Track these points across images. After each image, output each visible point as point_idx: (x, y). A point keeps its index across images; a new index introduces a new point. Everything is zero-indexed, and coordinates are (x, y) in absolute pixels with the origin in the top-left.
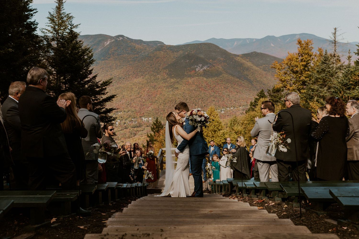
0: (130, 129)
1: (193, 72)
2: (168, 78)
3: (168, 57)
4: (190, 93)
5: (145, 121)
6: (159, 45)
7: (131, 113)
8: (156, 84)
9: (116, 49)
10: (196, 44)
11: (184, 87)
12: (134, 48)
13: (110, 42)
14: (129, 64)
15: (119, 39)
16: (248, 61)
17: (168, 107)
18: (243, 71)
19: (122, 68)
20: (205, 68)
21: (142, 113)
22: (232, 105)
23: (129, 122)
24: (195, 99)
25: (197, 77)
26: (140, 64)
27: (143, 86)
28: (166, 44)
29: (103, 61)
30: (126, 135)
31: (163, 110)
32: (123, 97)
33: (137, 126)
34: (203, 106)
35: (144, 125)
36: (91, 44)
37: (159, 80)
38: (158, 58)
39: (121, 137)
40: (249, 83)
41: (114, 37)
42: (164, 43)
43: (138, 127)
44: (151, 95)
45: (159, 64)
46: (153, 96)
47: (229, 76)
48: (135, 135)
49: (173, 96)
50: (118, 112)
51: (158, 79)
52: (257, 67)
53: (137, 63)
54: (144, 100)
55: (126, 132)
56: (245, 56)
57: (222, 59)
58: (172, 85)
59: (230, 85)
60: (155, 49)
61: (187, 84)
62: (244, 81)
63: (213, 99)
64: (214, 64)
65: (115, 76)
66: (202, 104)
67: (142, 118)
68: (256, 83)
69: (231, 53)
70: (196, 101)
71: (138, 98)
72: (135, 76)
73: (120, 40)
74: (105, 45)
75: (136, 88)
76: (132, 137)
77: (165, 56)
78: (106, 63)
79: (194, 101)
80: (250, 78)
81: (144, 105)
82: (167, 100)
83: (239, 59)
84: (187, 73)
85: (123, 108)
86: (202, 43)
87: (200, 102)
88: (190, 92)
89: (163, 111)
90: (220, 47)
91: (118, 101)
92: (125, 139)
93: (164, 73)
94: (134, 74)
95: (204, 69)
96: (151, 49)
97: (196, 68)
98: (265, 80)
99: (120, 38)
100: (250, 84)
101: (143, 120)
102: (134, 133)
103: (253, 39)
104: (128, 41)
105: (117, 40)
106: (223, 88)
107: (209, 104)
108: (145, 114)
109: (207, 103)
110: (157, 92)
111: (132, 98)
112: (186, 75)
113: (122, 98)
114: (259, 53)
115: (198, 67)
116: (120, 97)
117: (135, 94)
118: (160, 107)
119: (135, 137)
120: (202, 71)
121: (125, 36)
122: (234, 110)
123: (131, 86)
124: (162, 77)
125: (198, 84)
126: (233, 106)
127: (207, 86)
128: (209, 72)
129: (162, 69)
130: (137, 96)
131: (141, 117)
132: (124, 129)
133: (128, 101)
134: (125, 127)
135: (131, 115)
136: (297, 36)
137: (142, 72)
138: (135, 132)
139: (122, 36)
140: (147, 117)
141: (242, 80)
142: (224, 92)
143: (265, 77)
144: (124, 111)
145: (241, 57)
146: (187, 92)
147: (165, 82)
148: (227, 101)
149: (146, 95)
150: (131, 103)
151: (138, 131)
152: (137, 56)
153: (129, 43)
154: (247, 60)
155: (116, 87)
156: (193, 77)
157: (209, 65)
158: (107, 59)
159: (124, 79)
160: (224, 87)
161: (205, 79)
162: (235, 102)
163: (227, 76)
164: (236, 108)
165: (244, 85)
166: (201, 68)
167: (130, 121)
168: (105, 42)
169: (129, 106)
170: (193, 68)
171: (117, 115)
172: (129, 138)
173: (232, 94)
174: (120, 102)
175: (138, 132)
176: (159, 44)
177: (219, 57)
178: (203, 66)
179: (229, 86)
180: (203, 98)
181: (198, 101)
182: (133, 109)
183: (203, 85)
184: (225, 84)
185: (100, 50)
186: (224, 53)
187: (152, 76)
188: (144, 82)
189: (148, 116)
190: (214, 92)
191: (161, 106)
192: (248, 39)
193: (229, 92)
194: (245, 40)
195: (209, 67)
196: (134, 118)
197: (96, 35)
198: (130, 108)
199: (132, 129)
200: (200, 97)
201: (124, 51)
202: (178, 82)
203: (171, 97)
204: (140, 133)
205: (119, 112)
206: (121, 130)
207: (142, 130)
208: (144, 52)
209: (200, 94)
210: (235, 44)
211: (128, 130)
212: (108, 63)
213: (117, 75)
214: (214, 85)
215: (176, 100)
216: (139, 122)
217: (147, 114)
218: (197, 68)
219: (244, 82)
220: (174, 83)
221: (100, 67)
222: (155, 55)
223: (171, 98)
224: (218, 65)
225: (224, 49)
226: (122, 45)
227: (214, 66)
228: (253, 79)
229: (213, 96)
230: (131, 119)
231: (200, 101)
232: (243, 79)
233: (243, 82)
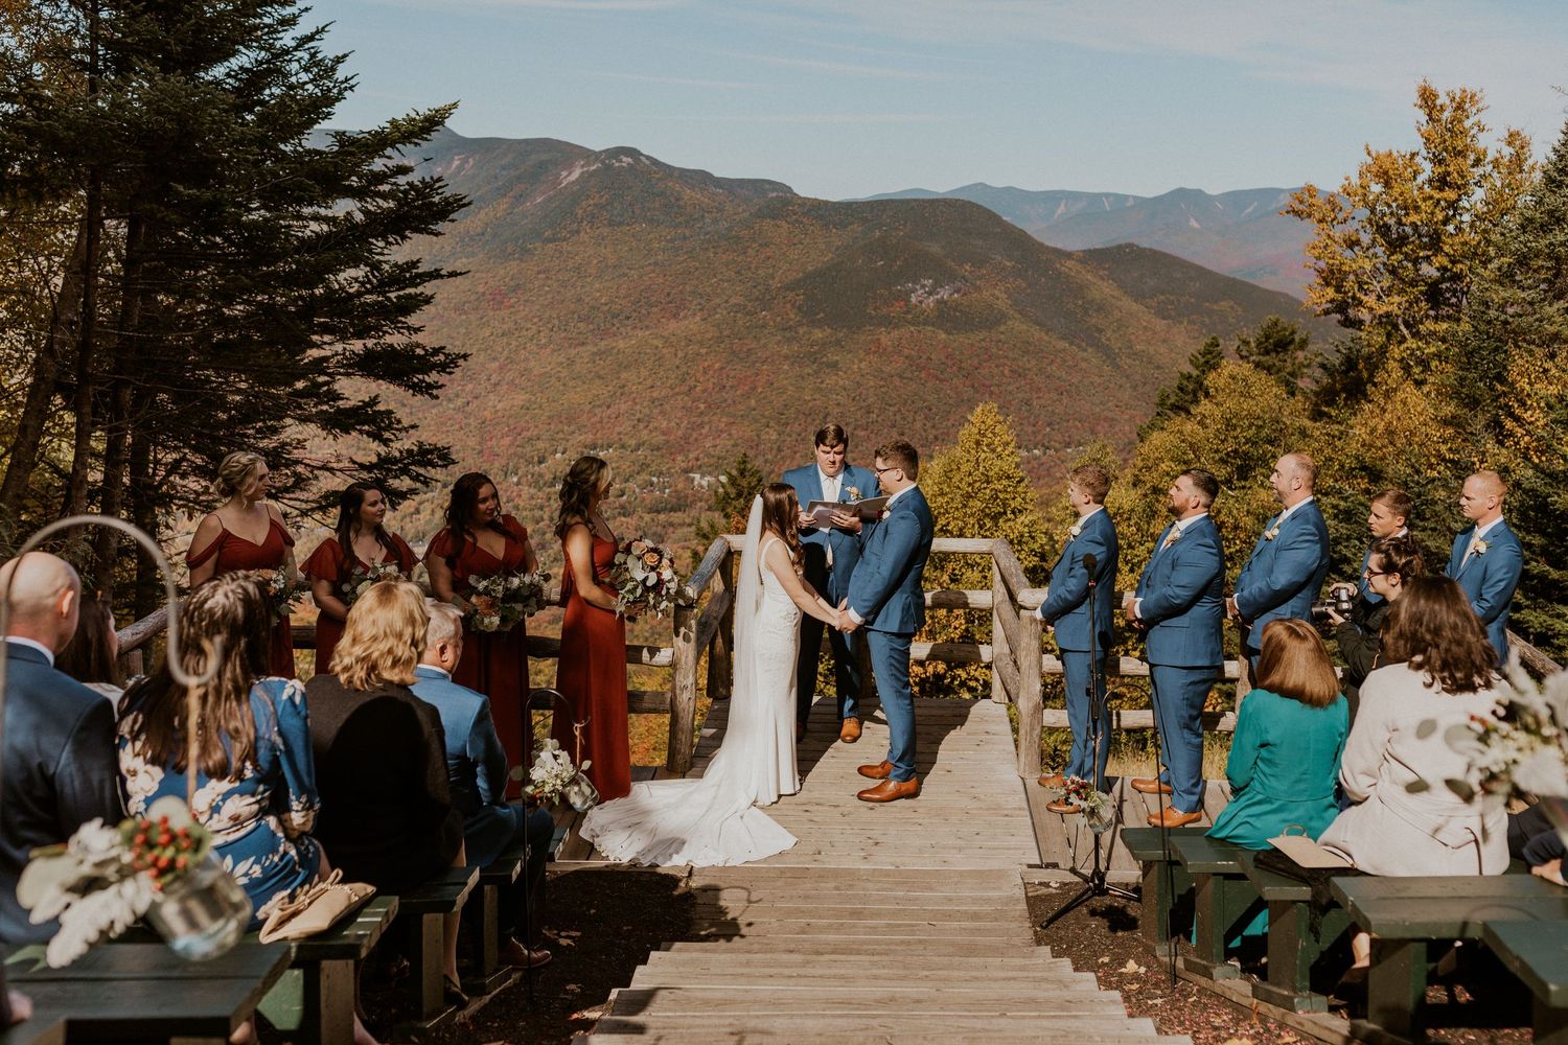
0: (641, 518)
1: (897, 308)
2: (800, 324)
3: (805, 242)
4: (882, 386)
5: (702, 487)
6: (775, 194)
7: (648, 452)
8: (753, 346)
9: (603, 200)
10: (915, 200)
11: (861, 361)
12: (677, 200)
13: (583, 173)
14: (652, 261)
15: (620, 161)
16: (1103, 279)
17: (794, 436)
18: (1086, 313)
19: (625, 275)
20: (944, 293)
21: (691, 456)
22: (1039, 437)
23: (637, 490)
24: (899, 410)
25: (912, 329)
26: (697, 264)
27: (703, 351)
28: (802, 195)
29: (551, 246)
31: (775, 446)
32: (620, 391)
33: (669, 506)
34: (931, 437)
35: (699, 504)
36: (504, 173)
37: (766, 332)
38: (767, 245)
40: (1104, 362)
41: (600, 152)
42: (795, 191)
43: (672, 510)
44: (732, 387)
45: (771, 271)
46: (738, 392)
47: (1032, 330)
49: (817, 396)
50: (595, 448)
51: (764, 326)
52: (1136, 301)
53: (683, 262)
54: (702, 406)
57: (1008, 264)
58: (815, 353)
59: (1033, 362)
60: (759, 209)
61: (875, 352)
62: (1086, 350)
64: (978, 283)
65: (593, 308)
66: (925, 431)
67: (691, 475)
68: (1129, 361)
69: (1042, 245)
70: (904, 419)
71: (679, 398)
72: (674, 311)
73: (621, 168)
74: (561, 184)
75: (676, 355)
77: (795, 241)
78: (561, 252)
79: (898, 417)
80: (1108, 339)
81: (701, 426)
83: (1071, 270)
84: (876, 309)
85: (619, 434)
86: (937, 200)
87: (918, 425)
88: (882, 383)
89: (774, 452)
90: (1004, 218)
91: (599, 406)
93: (788, 306)
94: (670, 302)
95: (939, 297)
96: (744, 211)
97: (908, 293)
98: (1162, 351)
99: (624, 159)
100: (1108, 362)
101: (696, 483)
102: (655, 534)
103: (1125, 197)
104: (655, 172)
105: (608, 168)
106: (1006, 372)
108: (706, 461)
109: (947, 427)
110: (757, 375)
111: (655, 395)
112: (872, 318)
113: (618, 394)
114: (1146, 249)
115: (918, 287)
116: (610, 388)
117: (670, 382)
118: (766, 436)
120: (932, 305)
121: (643, 151)
122: (1044, 459)
123: (657, 348)
124: (779, 319)
125: (914, 353)
126: (1043, 445)
127: (950, 363)
128: (961, 311)
129: (780, 289)
130: (677, 390)
131: (686, 471)
132: (615, 518)
133: (638, 407)
134: (622, 507)
135: (647, 461)
136: (1282, 196)
137: (701, 296)
139: (631, 152)
140: (710, 474)
141: (1079, 346)
142: (1010, 388)
143: (1164, 341)
144: (623, 447)
145: (1081, 261)
146: (872, 383)
147: (789, 340)
148: (1021, 424)
149: (711, 385)
150: (650, 416)
151: (671, 525)
152: (688, 233)
153: (658, 179)
154: (1102, 273)
155: (595, 350)
156: (896, 327)
157: (958, 284)
158: (565, 239)
159: (628, 318)
160: (1012, 371)
161: (943, 336)
162: (1048, 429)
163: (1025, 327)
164: (1052, 452)
165: (1084, 365)
166: (930, 294)
167: (642, 487)
168: (563, 169)
169: (641, 426)
170: (900, 291)
173: (1039, 398)
174: (608, 407)
175: (671, 529)
176: (773, 191)
177: (998, 257)
178: (938, 284)
179: (1028, 366)
180: (930, 410)
181: (910, 419)
182: (658, 438)
183: (933, 357)
184: (1015, 359)
185: (540, 200)
186: (1019, 243)
187: (739, 315)
188: (709, 336)
189: (715, 469)
191: (767, 433)
192: (1108, 195)
193: (1031, 389)
194: (1095, 198)
195: (958, 291)
196: (661, 473)
197: (527, 142)
198: (644, 435)
199: (647, 517)
200: (920, 404)
201: (637, 211)
202: (838, 342)
203: (808, 398)
204: (680, 532)
205: (602, 446)
207: (688, 521)
208: (715, 221)
209: (921, 393)
210: (1059, 212)
211: (633, 521)
212: (569, 253)
213: (603, 300)
214: (976, 362)
215: (828, 410)
216: (676, 491)
217: (712, 461)
218: (914, 291)
219: (1085, 355)
220: (824, 344)
221: (536, 269)
222: (754, 233)
223: (810, 404)
224: (995, 286)
225: (1019, 225)
226: (630, 188)
227: (978, 289)
228: (1119, 345)
229: (968, 401)
230: (647, 478)
231: (918, 418)
232: (1084, 344)
233: (1082, 354)
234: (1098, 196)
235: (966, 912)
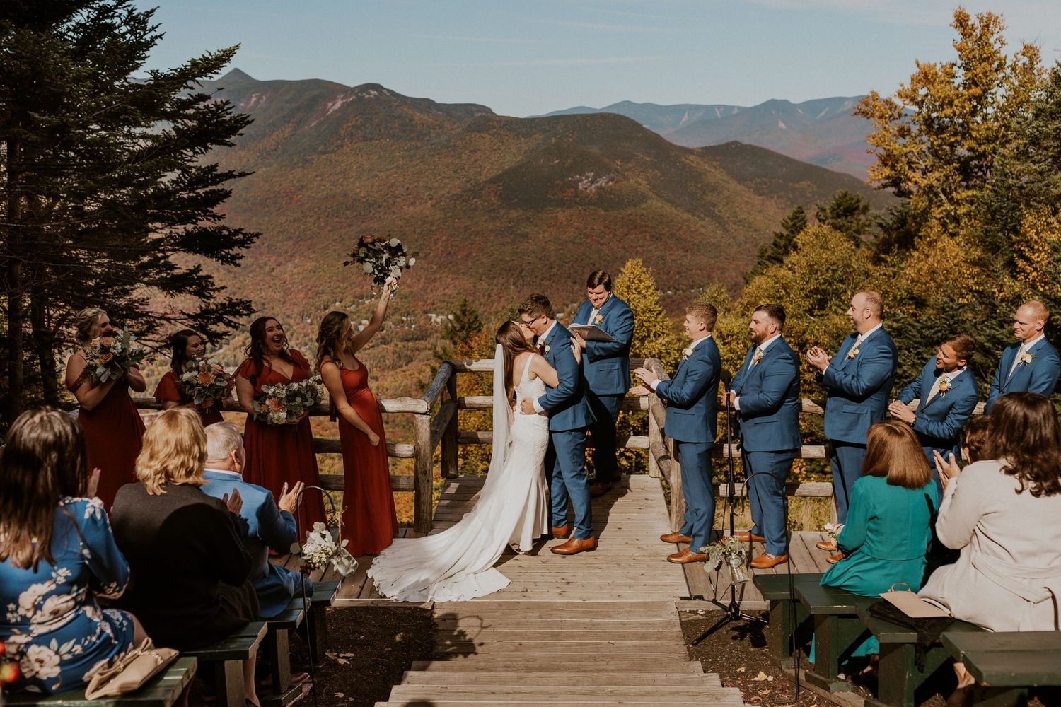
0: (396, 345)
1: (569, 194)
2: (501, 207)
3: (502, 148)
4: (560, 249)
5: (437, 323)
6: (479, 114)
7: (399, 300)
8: (469, 223)
9: (359, 122)
10: (579, 115)
11: (544, 232)
12: (411, 120)
13: (343, 103)
14: (395, 165)
15: (369, 94)
16: (715, 168)
17: (500, 286)
18: (704, 193)
19: (377, 176)
20: (602, 182)
21: (429, 301)
22: (671, 282)
23: (393, 326)
24: (572, 266)
25: (580, 208)
26: (427, 167)
27: (434, 228)
28: (499, 114)
29: (324, 157)
30: (385, 361)
31: (487, 294)
33: (415, 336)
35: (436, 335)
36: (288, 105)
37: (477, 213)
38: (475, 151)
39: (372, 365)
40: (717, 228)
41: (354, 88)
42: (494, 111)
43: (417, 339)
44: (455, 253)
45: (479, 170)
46: (459, 257)
47: (665, 206)
48: (410, 359)
49: (514, 258)
50: (362, 298)
51: (475, 209)
52: (739, 183)
53: (417, 165)
54: (435, 267)
55: (384, 353)
56: (709, 152)
57: (647, 159)
58: (512, 227)
59: (667, 229)
60: (469, 126)
61: (554, 226)
62: (703, 220)
64: (626, 173)
65: (355, 200)
67: (429, 315)
68: (735, 227)
69: (671, 145)
70: (576, 272)
72: (412, 200)
73: (370, 99)
74: (328, 111)
75: (415, 231)
76: (401, 366)
77: (495, 147)
78: (331, 161)
79: (572, 271)
80: (720, 211)
81: (434, 280)
82: (498, 268)
83: (693, 162)
84: (554, 195)
86: (596, 115)
88: (560, 247)
89: (486, 297)
90: (646, 126)
92: (383, 370)
93: (492, 194)
94: (409, 194)
95: (598, 184)
96: (458, 127)
97: (577, 183)
98: (758, 218)
99: (372, 92)
100: (720, 228)
101: (433, 320)
102: (406, 356)
103: (732, 107)
104: (394, 101)
105: (361, 99)
108: (439, 304)
110: (472, 244)
112: (551, 201)
114: (747, 145)
115: (583, 178)
118: (480, 287)
119: (409, 365)
120: (594, 191)
121: (385, 86)
122: (675, 297)
123: (401, 226)
124: (486, 204)
125: (581, 225)
126: (674, 288)
127: (608, 231)
128: (614, 194)
129: (486, 182)
131: (426, 312)
132: (378, 346)
134: (383, 338)
135: (399, 306)
136: (847, 103)
137: (430, 189)
138: (409, 352)
139: (377, 87)
140: (442, 314)
141: (699, 217)
142: (650, 248)
143: (760, 211)
145: (700, 156)
146: (552, 248)
147: (493, 219)
148: (658, 273)
149: (440, 252)
151: (417, 349)
152: (419, 144)
153: (396, 106)
154: (715, 163)
155: (358, 230)
156: (569, 207)
157: (612, 175)
158: (333, 152)
159: (380, 207)
160: (652, 236)
161: (602, 212)
162: (678, 276)
163: (659, 204)
164: (681, 292)
165: (703, 230)
166: (592, 182)
167: (396, 324)
168: (329, 101)
170: (570, 181)
171: (360, 307)
172: (394, 367)
173: (671, 254)
175: (417, 352)
176: (478, 112)
177: (640, 155)
178: (598, 176)
179: (663, 232)
180: (594, 265)
181: (580, 272)
182: (404, 290)
183: (595, 228)
184: (653, 228)
185: (314, 124)
186: (655, 143)
187: (458, 202)
188: (437, 217)
189: (446, 310)
190: (624, 247)
191: (481, 284)
192: (719, 107)
193: (665, 249)
194: (710, 109)
195: (612, 180)
196: (409, 314)
197: (303, 82)
199: (400, 345)
200: (587, 261)
201: (383, 130)
202: (528, 219)
203: (508, 259)
204: (423, 354)
205: (367, 297)
206: (373, 347)
207: (429, 346)
208: (438, 135)
209: (588, 254)
210: (683, 120)
211: (390, 348)
212: (337, 161)
213: (362, 195)
214: (626, 229)
215: (523, 267)
216: (419, 327)
217: (443, 305)
218: (581, 181)
219: (703, 223)
220: (519, 220)
221: (314, 174)
222: (466, 143)
223: (510, 264)
224: (638, 176)
225: (655, 131)
226: (377, 113)
227: (626, 178)
228: (727, 215)
230: (399, 317)
231: (585, 271)
232: (702, 215)
233: (701, 222)
234: (712, 107)
235: (636, 634)
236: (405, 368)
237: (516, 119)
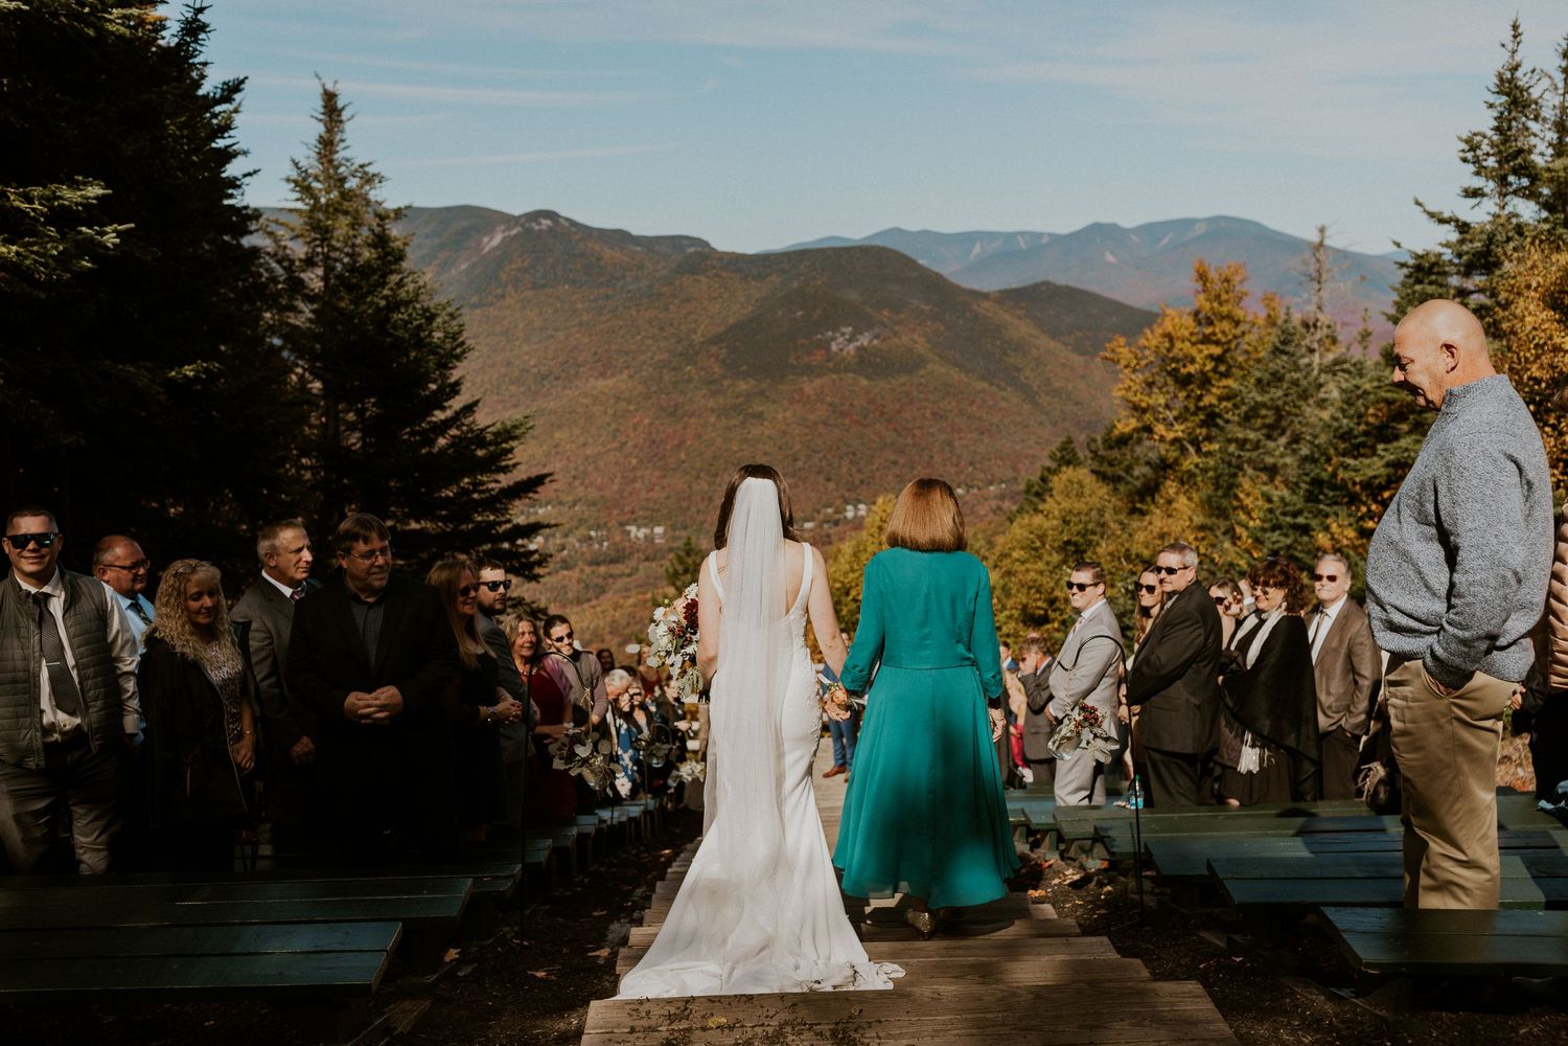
0: (582, 571)
1: (817, 358)
2: (725, 377)
3: (725, 296)
4: (806, 435)
5: (638, 539)
6: (692, 250)
7: (585, 508)
8: (680, 400)
9: (526, 264)
10: (831, 249)
11: (785, 410)
12: (598, 259)
13: (504, 238)
14: (577, 321)
15: (540, 224)
16: (1019, 318)
18: (1005, 353)
19: (552, 337)
20: (864, 340)
21: (626, 509)
22: (962, 477)
23: (577, 545)
24: (825, 456)
25: (834, 376)
26: (621, 323)
27: (632, 408)
29: (478, 311)
30: (566, 593)
31: (707, 497)
32: (554, 451)
33: (608, 558)
34: (857, 482)
35: (636, 555)
37: (692, 386)
38: (688, 300)
39: (548, 598)
40: (1024, 401)
41: (520, 217)
42: (713, 246)
43: (611, 562)
44: (661, 441)
45: (693, 326)
46: (668, 447)
47: (952, 372)
48: (602, 590)
49: (743, 447)
50: (533, 506)
51: (690, 380)
52: (1053, 339)
53: (608, 321)
54: (634, 461)
55: (566, 582)
56: (1014, 298)
57: (926, 308)
58: (740, 404)
59: (954, 404)
60: (678, 265)
61: (799, 401)
62: (1004, 390)
63: (893, 457)
64: (897, 328)
65: (523, 370)
66: (851, 475)
67: (628, 528)
68: (1048, 398)
69: (958, 287)
70: (830, 465)
71: (612, 454)
72: (601, 369)
73: (540, 230)
74: (483, 248)
75: (605, 413)
76: (589, 600)
77: (716, 295)
78: (489, 317)
79: (824, 463)
80: (1027, 378)
81: (634, 480)
82: (722, 461)
83: (988, 310)
84: (797, 358)
85: (556, 491)
86: (853, 248)
87: (844, 470)
88: (807, 431)
90: (921, 262)
93: (712, 360)
94: (597, 361)
95: (858, 344)
96: (664, 267)
97: (828, 342)
98: (1081, 386)
99: (544, 222)
100: (1027, 401)
101: (632, 535)
102: (597, 585)
103: (1040, 235)
104: (575, 234)
105: (529, 231)
107: (878, 474)
108: (641, 513)
109: (872, 471)
110: (685, 428)
111: (588, 452)
112: (794, 367)
113: (552, 453)
114: (1061, 286)
115: (838, 335)
116: (544, 447)
117: (602, 439)
119: (602, 598)
120: (852, 353)
121: (563, 214)
122: (967, 498)
123: (587, 406)
124: (703, 373)
125: (836, 400)
127: (872, 407)
128: (881, 357)
129: (703, 343)
130: (609, 447)
131: (622, 524)
132: (557, 572)
134: (564, 561)
135: (585, 516)
136: (1198, 226)
137: (627, 353)
138: (600, 581)
139: (550, 215)
140: (646, 526)
141: (998, 386)
142: (932, 430)
143: (1083, 377)
144: (561, 503)
145: (998, 302)
146: (797, 432)
147: (714, 394)
149: (641, 441)
150: (585, 473)
151: (612, 576)
152: (610, 292)
153: (580, 240)
154: (1019, 312)
156: (819, 376)
158: (491, 304)
159: (557, 379)
160: (933, 414)
161: (864, 382)
162: (970, 469)
163: (943, 370)
164: (975, 491)
165: (1003, 404)
166: (850, 341)
167: (581, 541)
168: (485, 235)
169: (577, 483)
170: (820, 340)
172: (580, 602)
173: (960, 439)
175: (611, 580)
176: (691, 246)
177: (916, 302)
178: (857, 331)
179: (949, 408)
180: (854, 454)
182: (593, 494)
183: (856, 403)
184: (936, 402)
185: (464, 267)
186: (936, 286)
187: (665, 371)
188: (636, 393)
189: (652, 521)
190: (896, 430)
192: (1023, 234)
193: (953, 430)
194: (1010, 237)
195: (877, 337)
196: (598, 527)
197: (449, 209)
198: (580, 491)
199: (588, 570)
200: (845, 450)
201: (560, 273)
202: (762, 393)
203: (735, 448)
204: (620, 583)
205: (541, 504)
206: (550, 573)
207: (627, 571)
208: (636, 278)
209: (845, 439)
210: (974, 253)
211: (575, 574)
212: (496, 317)
213: (532, 363)
214: (898, 406)
216: (614, 544)
217: (647, 513)
218: (834, 339)
219: (1005, 394)
220: (749, 395)
222: (675, 289)
223: (738, 455)
224: (914, 330)
225: (936, 268)
226: (551, 251)
227: (897, 334)
228: (1037, 383)
229: (892, 444)
230: (585, 532)
232: (1003, 384)
233: (1002, 394)
234: (1013, 235)
236: (594, 602)
237: (744, 256)
